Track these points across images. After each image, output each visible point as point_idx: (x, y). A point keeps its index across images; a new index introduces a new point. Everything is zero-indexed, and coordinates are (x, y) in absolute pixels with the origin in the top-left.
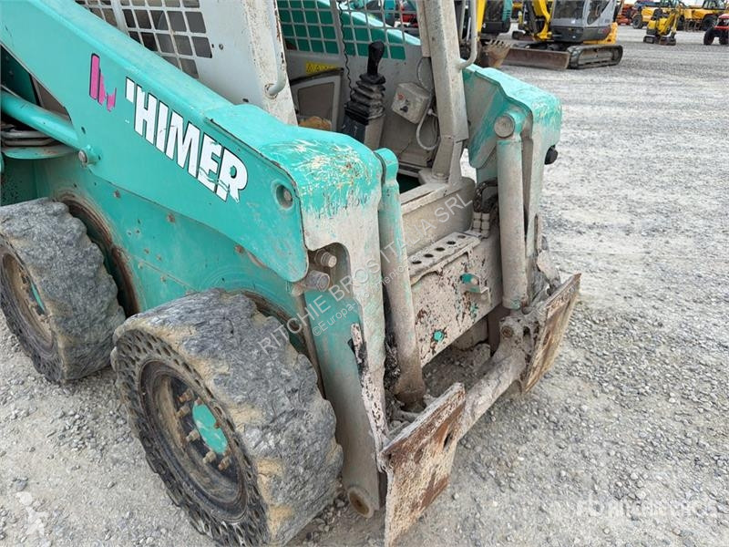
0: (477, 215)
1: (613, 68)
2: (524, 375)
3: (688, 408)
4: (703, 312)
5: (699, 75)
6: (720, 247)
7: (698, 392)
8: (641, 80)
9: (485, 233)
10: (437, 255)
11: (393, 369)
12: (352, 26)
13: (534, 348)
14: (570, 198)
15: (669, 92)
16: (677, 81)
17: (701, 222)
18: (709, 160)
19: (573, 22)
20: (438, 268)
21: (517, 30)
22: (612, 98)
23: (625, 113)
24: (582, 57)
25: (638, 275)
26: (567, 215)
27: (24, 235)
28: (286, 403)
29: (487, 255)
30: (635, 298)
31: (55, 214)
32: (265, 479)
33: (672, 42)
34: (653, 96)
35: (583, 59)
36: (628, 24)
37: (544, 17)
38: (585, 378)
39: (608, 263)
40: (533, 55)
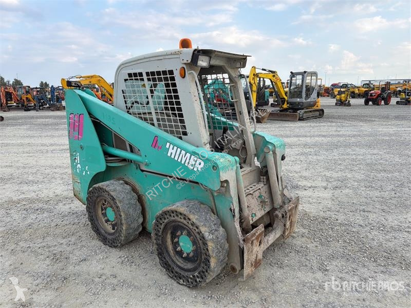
0: (262, 177)
1: (320, 119)
2: (284, 232)
3: (346, 244)
4: (354, 215)
5: (361, 121)
6: (363, 192)
7: (349, 240)
8: (334, 124)
9: (265, 183)
10: (251, 189)
11: (242, 220)
12: (216, 120)
13: (286, 221)
14: (301, 177)
15: (346, 129)
16: (350, 124)
17: (356, 183)
18: (362, 159)
19: (298, 100)
20: (251, 192)
21: (273, 102)
22: (320, 133)
23: (325, 140)
24: (304, 115)
25: (329, 204)
26: (300, 183)
27: (114, 190)
28: (214, 227)
29: (267, 190)
30: (327, 212)
31: (122, 184)
32: (210, 247)
33: (349, 105)
34: (339, 131)
35: (305, 116)
36: (328, 96)
37: (284, 98)
38: (308, 238)
39: (317, 200)
40: (281, 115)
